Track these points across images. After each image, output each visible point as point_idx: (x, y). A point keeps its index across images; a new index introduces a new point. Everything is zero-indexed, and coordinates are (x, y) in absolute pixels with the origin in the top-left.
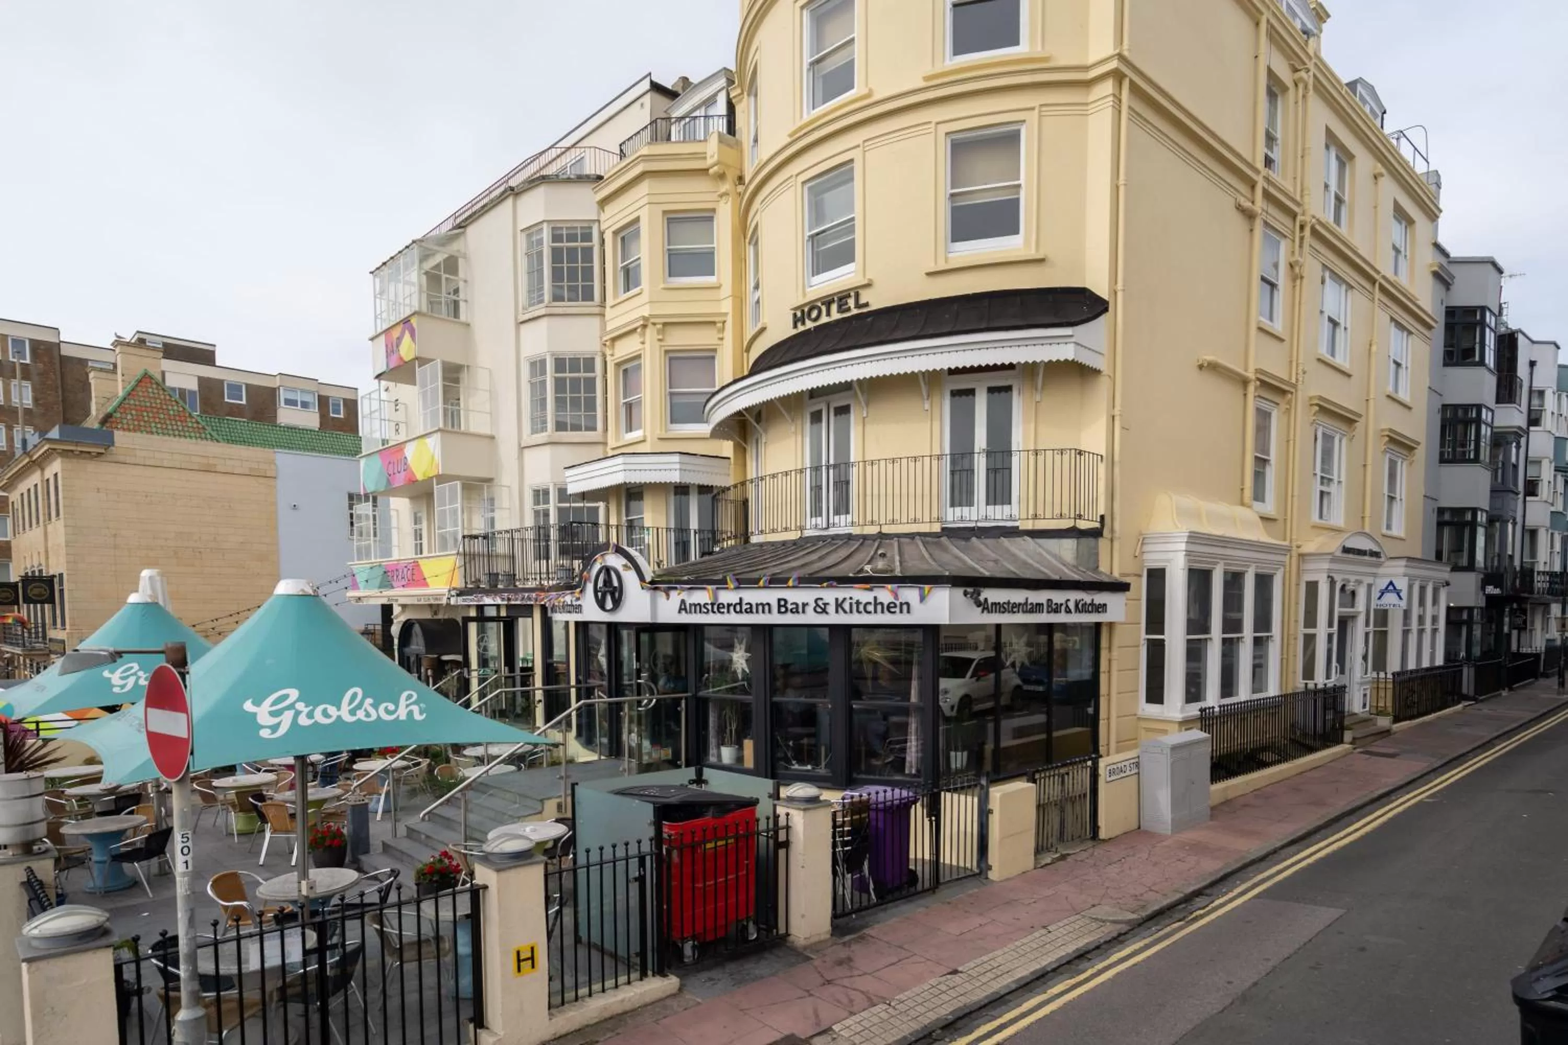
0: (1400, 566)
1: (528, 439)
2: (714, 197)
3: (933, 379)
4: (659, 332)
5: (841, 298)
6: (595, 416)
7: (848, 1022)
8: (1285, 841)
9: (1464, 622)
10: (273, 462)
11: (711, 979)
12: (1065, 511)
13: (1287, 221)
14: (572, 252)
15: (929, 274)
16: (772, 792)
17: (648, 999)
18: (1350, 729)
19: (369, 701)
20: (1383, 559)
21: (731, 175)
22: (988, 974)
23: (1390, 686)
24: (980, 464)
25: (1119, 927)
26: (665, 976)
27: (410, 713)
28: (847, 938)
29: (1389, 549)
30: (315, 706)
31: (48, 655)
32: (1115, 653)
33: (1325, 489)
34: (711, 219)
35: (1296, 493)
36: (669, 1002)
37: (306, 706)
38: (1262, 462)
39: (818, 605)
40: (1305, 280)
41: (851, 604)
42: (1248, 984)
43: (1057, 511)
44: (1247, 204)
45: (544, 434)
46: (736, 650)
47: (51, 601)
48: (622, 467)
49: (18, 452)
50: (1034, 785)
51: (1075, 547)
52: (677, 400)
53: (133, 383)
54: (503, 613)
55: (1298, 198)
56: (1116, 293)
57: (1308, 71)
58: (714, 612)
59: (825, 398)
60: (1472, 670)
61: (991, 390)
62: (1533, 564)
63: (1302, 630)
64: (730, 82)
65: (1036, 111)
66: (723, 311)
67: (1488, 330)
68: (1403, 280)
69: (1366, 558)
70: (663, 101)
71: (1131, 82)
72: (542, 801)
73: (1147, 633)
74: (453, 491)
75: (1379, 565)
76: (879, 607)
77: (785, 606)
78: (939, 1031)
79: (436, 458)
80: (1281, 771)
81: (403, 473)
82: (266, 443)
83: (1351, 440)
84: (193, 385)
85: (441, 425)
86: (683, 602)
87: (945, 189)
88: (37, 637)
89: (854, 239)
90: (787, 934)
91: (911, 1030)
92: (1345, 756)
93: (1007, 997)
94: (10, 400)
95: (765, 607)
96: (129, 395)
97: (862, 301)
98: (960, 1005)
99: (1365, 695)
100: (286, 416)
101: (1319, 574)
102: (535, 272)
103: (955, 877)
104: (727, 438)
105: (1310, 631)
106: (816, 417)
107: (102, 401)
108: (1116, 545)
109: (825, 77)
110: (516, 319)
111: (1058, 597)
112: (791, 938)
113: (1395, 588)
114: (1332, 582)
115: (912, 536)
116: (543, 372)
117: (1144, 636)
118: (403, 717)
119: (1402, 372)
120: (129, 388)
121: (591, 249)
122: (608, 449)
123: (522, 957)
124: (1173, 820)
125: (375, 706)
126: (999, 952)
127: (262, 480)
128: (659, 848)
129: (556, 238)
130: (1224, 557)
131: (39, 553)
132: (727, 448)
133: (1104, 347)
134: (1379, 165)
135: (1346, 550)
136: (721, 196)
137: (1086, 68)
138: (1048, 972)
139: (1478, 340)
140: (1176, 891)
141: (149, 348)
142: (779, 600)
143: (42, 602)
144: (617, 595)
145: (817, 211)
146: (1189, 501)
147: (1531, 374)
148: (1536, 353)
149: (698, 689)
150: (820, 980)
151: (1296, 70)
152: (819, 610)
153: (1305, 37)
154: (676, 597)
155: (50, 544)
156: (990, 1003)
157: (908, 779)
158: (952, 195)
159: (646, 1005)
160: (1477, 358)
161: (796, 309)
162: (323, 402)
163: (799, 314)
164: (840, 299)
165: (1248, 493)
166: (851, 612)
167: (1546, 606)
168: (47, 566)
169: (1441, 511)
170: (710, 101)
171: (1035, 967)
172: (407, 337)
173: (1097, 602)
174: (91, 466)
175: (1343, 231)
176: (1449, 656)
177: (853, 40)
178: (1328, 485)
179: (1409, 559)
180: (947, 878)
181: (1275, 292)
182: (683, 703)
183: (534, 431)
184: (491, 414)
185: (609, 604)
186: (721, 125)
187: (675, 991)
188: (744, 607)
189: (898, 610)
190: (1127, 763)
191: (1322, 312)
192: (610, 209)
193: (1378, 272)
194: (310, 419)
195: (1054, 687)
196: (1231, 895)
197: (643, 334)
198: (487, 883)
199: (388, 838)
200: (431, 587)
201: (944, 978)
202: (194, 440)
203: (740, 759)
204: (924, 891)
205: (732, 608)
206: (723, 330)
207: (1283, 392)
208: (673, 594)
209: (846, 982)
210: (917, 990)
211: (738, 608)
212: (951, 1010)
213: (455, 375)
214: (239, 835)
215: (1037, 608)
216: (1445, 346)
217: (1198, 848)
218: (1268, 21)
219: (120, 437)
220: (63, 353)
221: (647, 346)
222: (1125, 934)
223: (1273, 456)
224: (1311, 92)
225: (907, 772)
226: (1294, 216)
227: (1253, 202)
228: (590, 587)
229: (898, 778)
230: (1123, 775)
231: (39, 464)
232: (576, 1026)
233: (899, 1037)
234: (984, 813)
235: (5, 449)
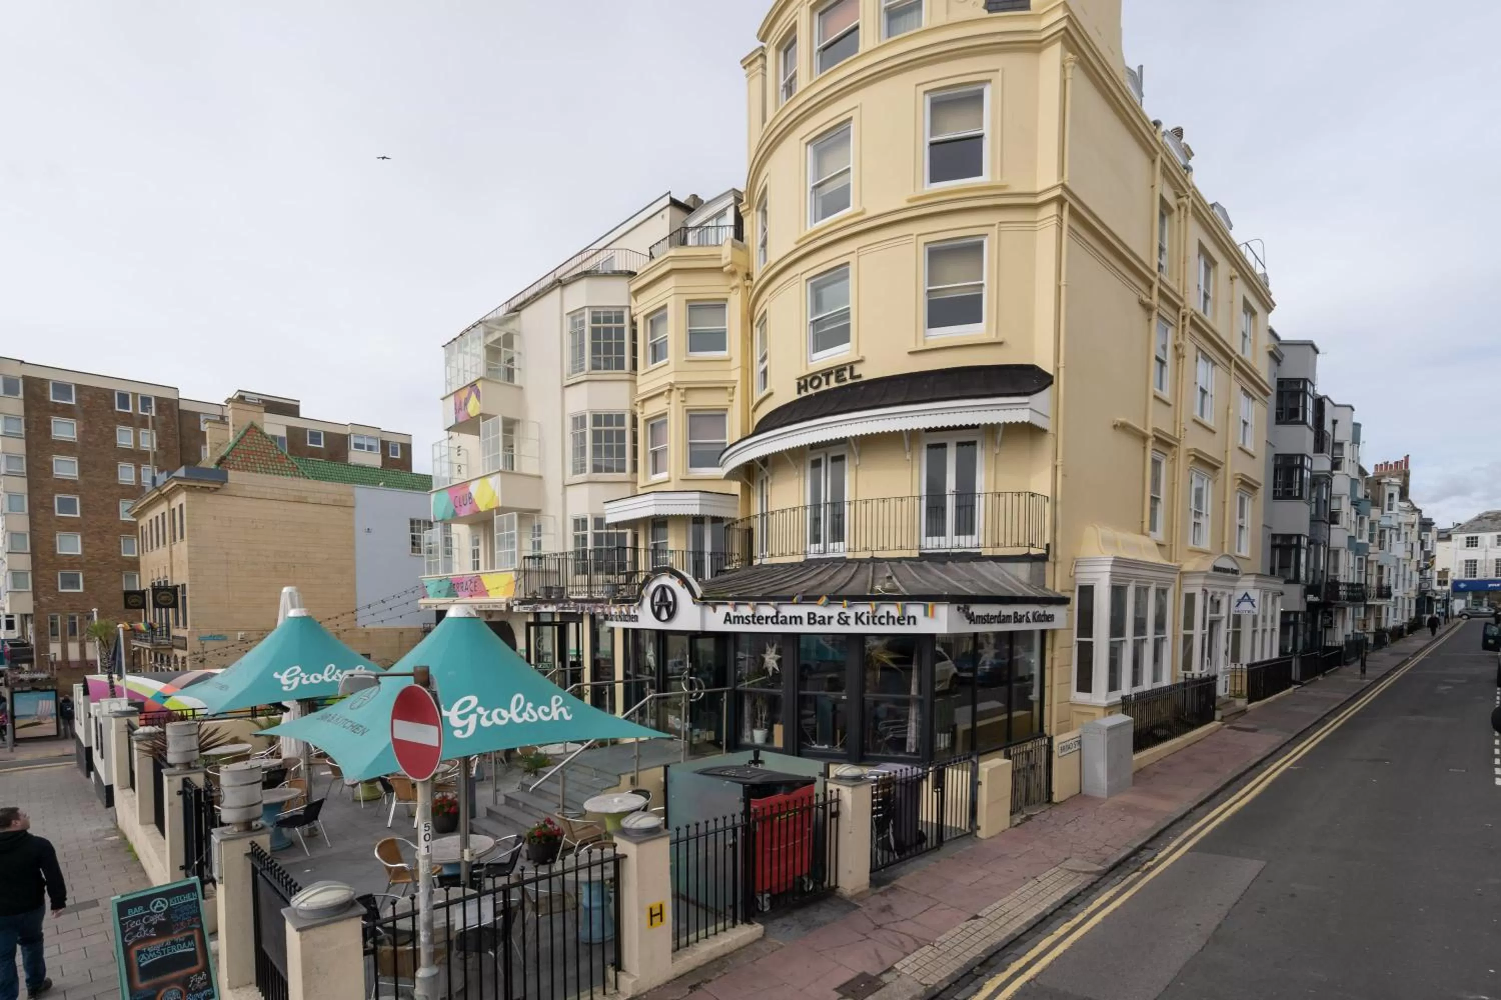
0: (1250, 580)
1: (570, 478)
2: (727, 289)
3: (914, 435)
4: (682, 395)
5: (839, 371)
6: (624, 461)
7: (906, 961)
8: (1196, 803)
9: (1291, 623)
10: (352, 495)
11: (785, 925)
12: (1021, 541)
13: (1173, 313)
14: (608, 331)
15: (910, 353)
16: (822, 771)
17: (741, 944)
18: (1219, 709)
19: (530, 705)
20: (1239, 576)
21: (741, 272)
22: (1002, 918)
23: (1245, 675)
24: (951, 503)
25: (1090, 876)
26: (751, 923)
27: (561, 714)
28: (882, 888)
29: (1244, 567)
30: (492, 710)
31: (171, 649)
32: (1057, 653)
33: (1197, 521)
34: (724, 306)
35: (1179, 525)
36: (757, 945)
37: (485, 710)
38: (1155, 500)
39: (841, 618)
40: (1185, 359)
41: (868, 617)
42: (1213, 927)
43: (1015, 541)
44: (1147, 300)
45: (583, 475)
46: (768, 652)
47: (175, 605)
48: (653, 503)
49: (149, 488)
50: (1010, 761)
51: (1029, 569)
52: (694, 449)
53: (242, 432)
54: (557, 619)
55: (1181, 294)
56: (1058, 369)
57: (1188, 197)
58: (754, 623)
59: (824, 449)
60: (1298, 660)
61: (959, 444)
62: (1335, 576)
63: (1182, 632)
64: (738, 200)
65: (996, 227)
66: (733, 378)
67: (1308, 397)
68: (1248, 356)
69: (1229, 575)
70: (680, 215)
71: (1070, 205)
72: (619, 776)
73: (1078, 637)
74: (511, 519)
75: (1237, 580)
76: (891, 620)
77: (814, 618)
78: (977, 968)
79: (497, 495)
80: (1177, 744)
81: (468, 506)
82: (343, 480)
83: (1215, 482)
84: (283, 433)
85: (501, 468)
86: (728, 614)
87: (924, 287)
88: (161, 635)
89: (849, 324)
90: (837, 887)
91: (957, 968)
92: (1217, 731)
93: (1023, 938)
94: (139, 445)
95: (797, 619)
96: (239, 441)
97: (856, 373)
98: (989, 945)
99: (1226, 682)
100: (356, 457)
101: (1195, 587)
102: (578, 347)
103: (954, 836)
104: (734, 479)
105: (1189, 632)
106: (816, 464)
107: (215, 446)
108: (1058, 567)
109: (824, 198)
110: (562, 382)
111: (1021, 610)
112: (840, 890)
113: (1249, 598)
114: (1205, 592)
115: (899, 560)
116: (583, 425)
117: (1075, 639)
118: (556, 718)
119: (1248, 429)
120: (238, 436)
121: (622, 329)
122: (638, 487)
123: (654, 913)
124: (1108, 786)
125: (535, 709)
126: (1005, 900)
127: (342, 509)
128: (748, 820)
129: (595, 320)
130: (1136, 576)
131: (165, 568)
132: (735, 487)
133: (1050, 412)
134: (1234, 270)
135: (1216, 569)
136: (732, 289)
137: (1035, 195)
138: (1047, 916)
139: (1301, 404)
140: (1126, 846)
141: (248, 403)
142: (809, 614)
143: (167, 607)
144: (671, 608)
145: (818, 304)
146: (1108, 532)
147: (1334, 430)
148: (1338, 414)
149: (736, 684)
150: (873, 926)
151: (1179, 197)
152: (842, 622)
153: (1185, 171)
154: (722, 610)
155: (174, 560)
156: (1010, 943)
157: (908, 756)
158: (929, 291)
159: (740, 948)
160: (1301, 419)
161: (799, 379)
162: (385, 445)
163: (802, 383)
164: (837, 372)
165: (1147, 525)
166: (868, 623)
167: (1344, 609)
168: (172, 578)
169: (1274, 536)
170: (721, 214)
171: (1036, 912)
172: (473, 397)
173: (1047, 613)
174: (209, 498)
175: (1208, 318)
176: (1282, 651)
177: (848, 170)
178: (1199, 518)
179: (1258, 575)
180: (949, 838)
181: (1164, 368)
182: (725, 694)
183: (575, 472)
184: (539, 458)
185: (664, 616)
186: (730, 233)
187: (760, 936)
188: (780, 619)
189: (906, 622)
190: (1073, 741)
191: (1196, 383)
192: (643, 298)
193: (1234, 352)
194: (374, 460)
195: (979, 673)
196: (1168, 849)
197: (669, 397)
198: (626, 853)
199: (490, 805)
200: (491, 596)
201: (969, 923)
202: (290, 477)
203: (769, 738)
204: (933, 848)
205: (769, 620)
206: (733, 394)
207: (1169, 446)
208: (719, 608)
209: (892, 926)
210: (951, 932)
211: (775, 620)
212: (982, 949)
213: (510, 427)
214: (364, 801)
215: (1006, 619)
216: (1277, 409)
217: (1131, 809)
218: (1162, 160)
219: (232, 475)
220: (181, 407)
221: (672, 406)
222: (1097, 882)
223: (1162, 497)
224: (1190, 214)
225: (908, 751)
226: (1177, 309)
227: (1151, 298)
228: (647, 602)
229: (901, 755)
230: (1070, 751)
231: (167, 497)
232: (691, 968)
233: (949, 974)
234: (975, 784)
235: (134, 484)
